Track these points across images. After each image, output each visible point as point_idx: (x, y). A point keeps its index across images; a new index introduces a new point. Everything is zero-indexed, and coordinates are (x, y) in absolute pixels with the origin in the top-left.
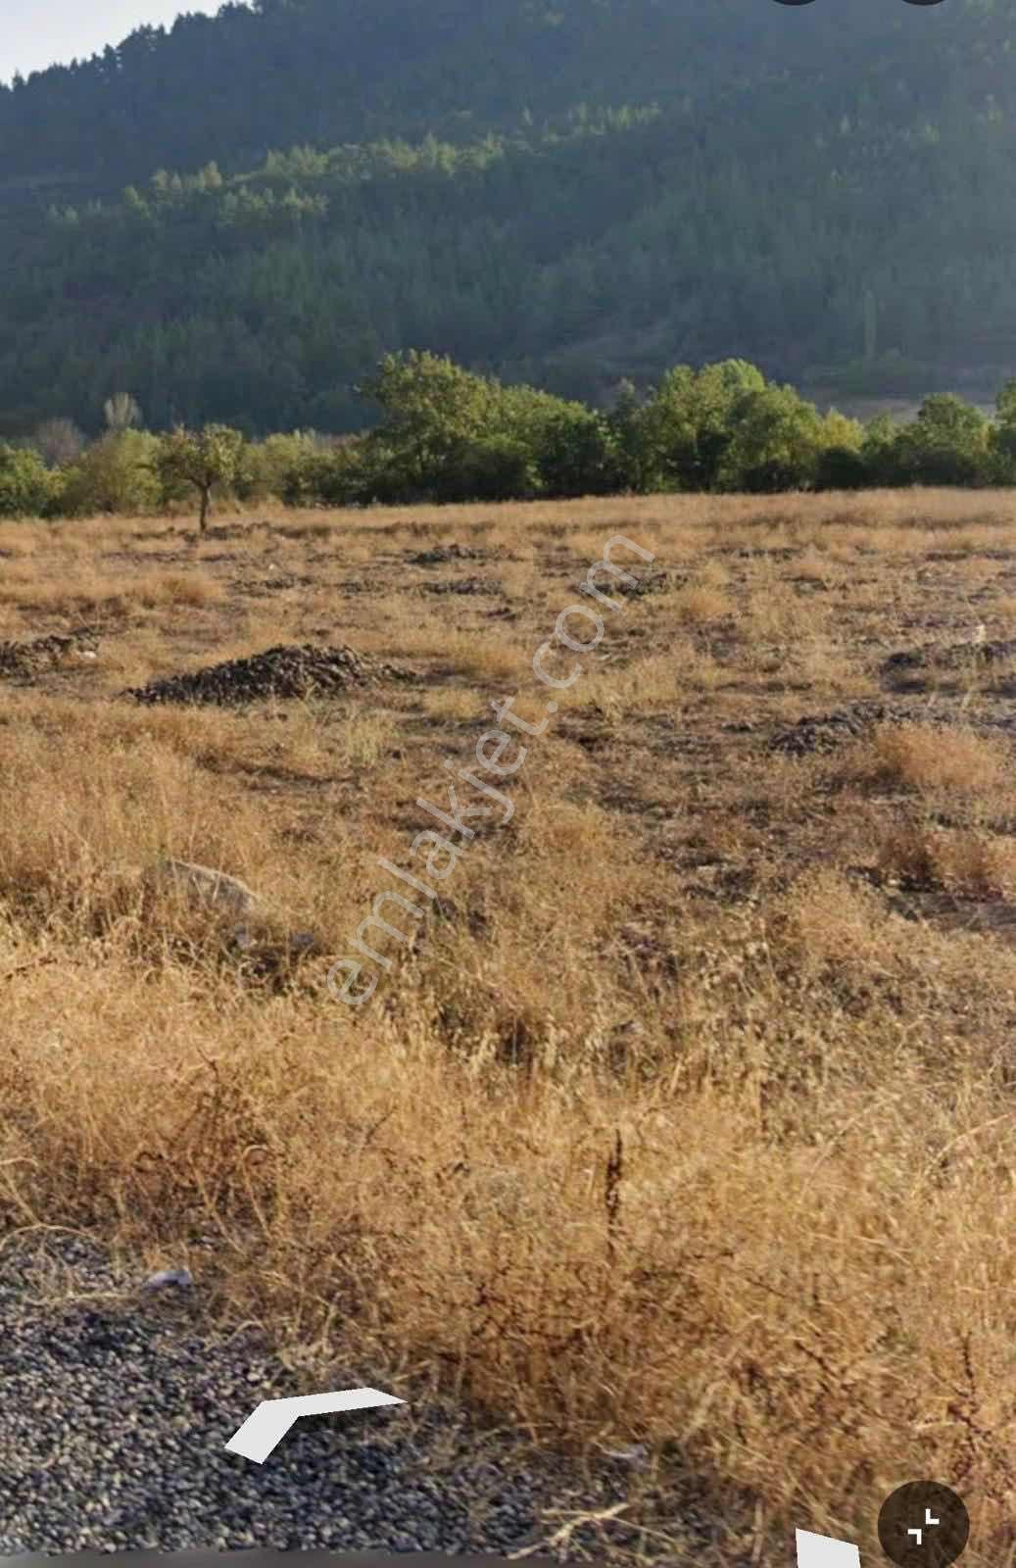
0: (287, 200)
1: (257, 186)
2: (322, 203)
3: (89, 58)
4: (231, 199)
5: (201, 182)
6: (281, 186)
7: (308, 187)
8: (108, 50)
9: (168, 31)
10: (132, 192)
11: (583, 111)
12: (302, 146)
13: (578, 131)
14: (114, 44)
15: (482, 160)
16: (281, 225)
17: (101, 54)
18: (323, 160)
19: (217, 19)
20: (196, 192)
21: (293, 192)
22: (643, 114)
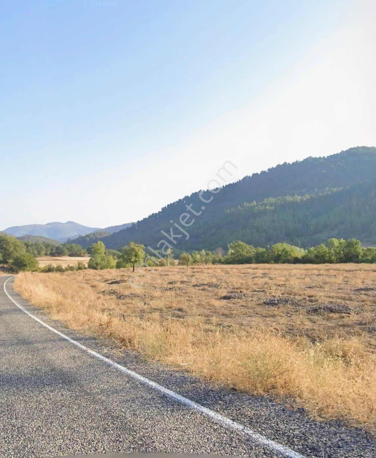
0: (267, 207)
1: (261, 205)
2: (273, 208)
3: (236, 182)
4: (256, 208)
5: (252, 205)
6: (266, 205)
7: (271, 205)
8: (240, 180)
9: (251, 176)
10: (239, 206)
11: (327, 189)
12: (271, 197)
13: (325, 193)
14: (241, 179)
15: (305, 199)
16: (264, 212)
17: (238, 181)
18: (274, 200)
19: (260, 174)
20: (251, 207)
21: (268, 206)
22: (340, 189)
